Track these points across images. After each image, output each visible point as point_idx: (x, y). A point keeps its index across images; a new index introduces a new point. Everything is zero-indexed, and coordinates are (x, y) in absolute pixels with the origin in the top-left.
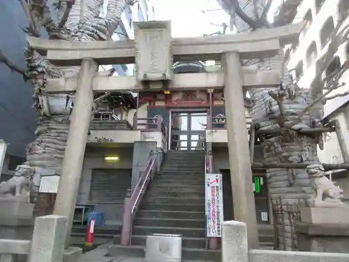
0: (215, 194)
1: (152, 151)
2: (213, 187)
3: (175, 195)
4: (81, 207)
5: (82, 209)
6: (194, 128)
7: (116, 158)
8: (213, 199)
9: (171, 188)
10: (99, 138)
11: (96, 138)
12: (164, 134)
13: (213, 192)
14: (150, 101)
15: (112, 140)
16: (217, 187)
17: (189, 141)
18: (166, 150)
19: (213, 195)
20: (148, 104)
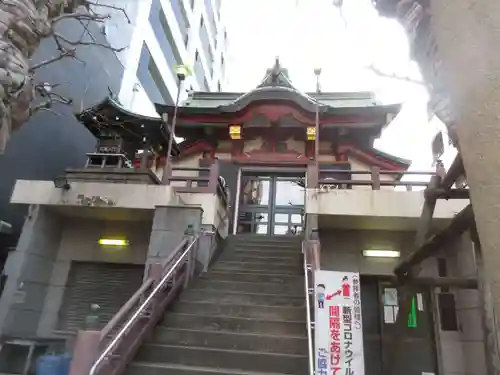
0: (341, 331)
1: (190, 226)
2: (334, 310)
3: (232, 325)
4: (27, 343)
5: (27, 348)
6: (280, 201)
7: (121, 242)
8: (335, 347)
9: (225, 309)
10: (86, 196)
11: (80, 196)
12: (224, 203)
13: (334, 323)
14: (205, 153)
15: (111, 203)
16: (346, 310)
17: (271, 224)
18: (224, 234)
19: (335, 334)
20: (201, 157)
